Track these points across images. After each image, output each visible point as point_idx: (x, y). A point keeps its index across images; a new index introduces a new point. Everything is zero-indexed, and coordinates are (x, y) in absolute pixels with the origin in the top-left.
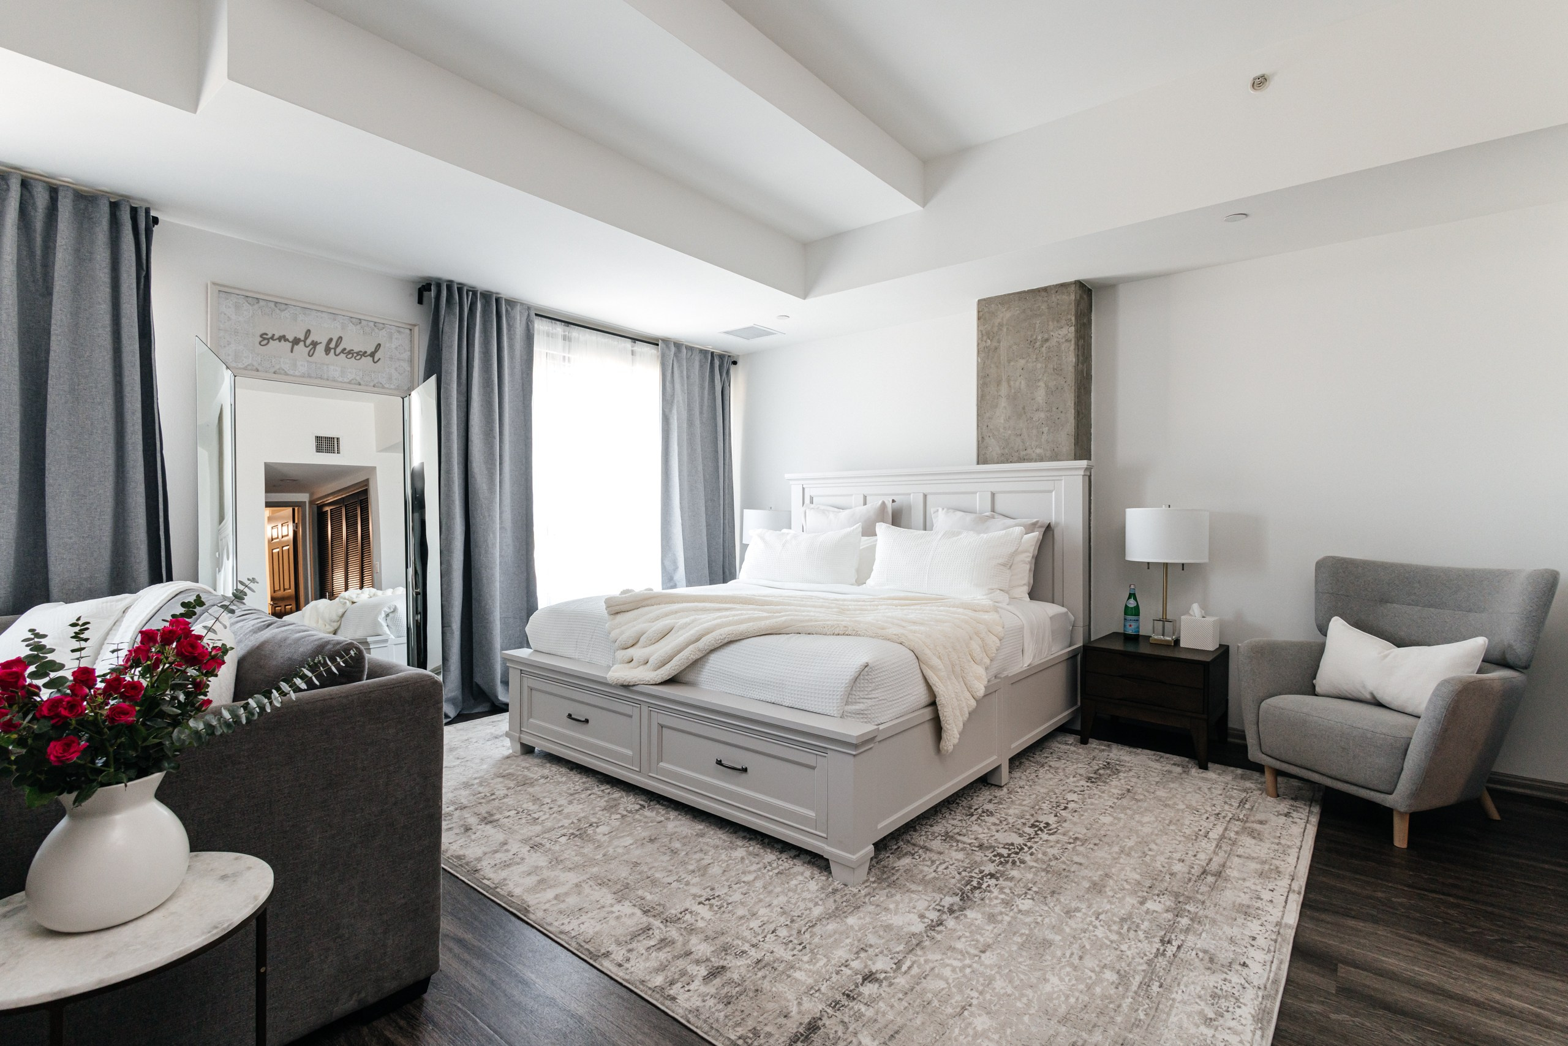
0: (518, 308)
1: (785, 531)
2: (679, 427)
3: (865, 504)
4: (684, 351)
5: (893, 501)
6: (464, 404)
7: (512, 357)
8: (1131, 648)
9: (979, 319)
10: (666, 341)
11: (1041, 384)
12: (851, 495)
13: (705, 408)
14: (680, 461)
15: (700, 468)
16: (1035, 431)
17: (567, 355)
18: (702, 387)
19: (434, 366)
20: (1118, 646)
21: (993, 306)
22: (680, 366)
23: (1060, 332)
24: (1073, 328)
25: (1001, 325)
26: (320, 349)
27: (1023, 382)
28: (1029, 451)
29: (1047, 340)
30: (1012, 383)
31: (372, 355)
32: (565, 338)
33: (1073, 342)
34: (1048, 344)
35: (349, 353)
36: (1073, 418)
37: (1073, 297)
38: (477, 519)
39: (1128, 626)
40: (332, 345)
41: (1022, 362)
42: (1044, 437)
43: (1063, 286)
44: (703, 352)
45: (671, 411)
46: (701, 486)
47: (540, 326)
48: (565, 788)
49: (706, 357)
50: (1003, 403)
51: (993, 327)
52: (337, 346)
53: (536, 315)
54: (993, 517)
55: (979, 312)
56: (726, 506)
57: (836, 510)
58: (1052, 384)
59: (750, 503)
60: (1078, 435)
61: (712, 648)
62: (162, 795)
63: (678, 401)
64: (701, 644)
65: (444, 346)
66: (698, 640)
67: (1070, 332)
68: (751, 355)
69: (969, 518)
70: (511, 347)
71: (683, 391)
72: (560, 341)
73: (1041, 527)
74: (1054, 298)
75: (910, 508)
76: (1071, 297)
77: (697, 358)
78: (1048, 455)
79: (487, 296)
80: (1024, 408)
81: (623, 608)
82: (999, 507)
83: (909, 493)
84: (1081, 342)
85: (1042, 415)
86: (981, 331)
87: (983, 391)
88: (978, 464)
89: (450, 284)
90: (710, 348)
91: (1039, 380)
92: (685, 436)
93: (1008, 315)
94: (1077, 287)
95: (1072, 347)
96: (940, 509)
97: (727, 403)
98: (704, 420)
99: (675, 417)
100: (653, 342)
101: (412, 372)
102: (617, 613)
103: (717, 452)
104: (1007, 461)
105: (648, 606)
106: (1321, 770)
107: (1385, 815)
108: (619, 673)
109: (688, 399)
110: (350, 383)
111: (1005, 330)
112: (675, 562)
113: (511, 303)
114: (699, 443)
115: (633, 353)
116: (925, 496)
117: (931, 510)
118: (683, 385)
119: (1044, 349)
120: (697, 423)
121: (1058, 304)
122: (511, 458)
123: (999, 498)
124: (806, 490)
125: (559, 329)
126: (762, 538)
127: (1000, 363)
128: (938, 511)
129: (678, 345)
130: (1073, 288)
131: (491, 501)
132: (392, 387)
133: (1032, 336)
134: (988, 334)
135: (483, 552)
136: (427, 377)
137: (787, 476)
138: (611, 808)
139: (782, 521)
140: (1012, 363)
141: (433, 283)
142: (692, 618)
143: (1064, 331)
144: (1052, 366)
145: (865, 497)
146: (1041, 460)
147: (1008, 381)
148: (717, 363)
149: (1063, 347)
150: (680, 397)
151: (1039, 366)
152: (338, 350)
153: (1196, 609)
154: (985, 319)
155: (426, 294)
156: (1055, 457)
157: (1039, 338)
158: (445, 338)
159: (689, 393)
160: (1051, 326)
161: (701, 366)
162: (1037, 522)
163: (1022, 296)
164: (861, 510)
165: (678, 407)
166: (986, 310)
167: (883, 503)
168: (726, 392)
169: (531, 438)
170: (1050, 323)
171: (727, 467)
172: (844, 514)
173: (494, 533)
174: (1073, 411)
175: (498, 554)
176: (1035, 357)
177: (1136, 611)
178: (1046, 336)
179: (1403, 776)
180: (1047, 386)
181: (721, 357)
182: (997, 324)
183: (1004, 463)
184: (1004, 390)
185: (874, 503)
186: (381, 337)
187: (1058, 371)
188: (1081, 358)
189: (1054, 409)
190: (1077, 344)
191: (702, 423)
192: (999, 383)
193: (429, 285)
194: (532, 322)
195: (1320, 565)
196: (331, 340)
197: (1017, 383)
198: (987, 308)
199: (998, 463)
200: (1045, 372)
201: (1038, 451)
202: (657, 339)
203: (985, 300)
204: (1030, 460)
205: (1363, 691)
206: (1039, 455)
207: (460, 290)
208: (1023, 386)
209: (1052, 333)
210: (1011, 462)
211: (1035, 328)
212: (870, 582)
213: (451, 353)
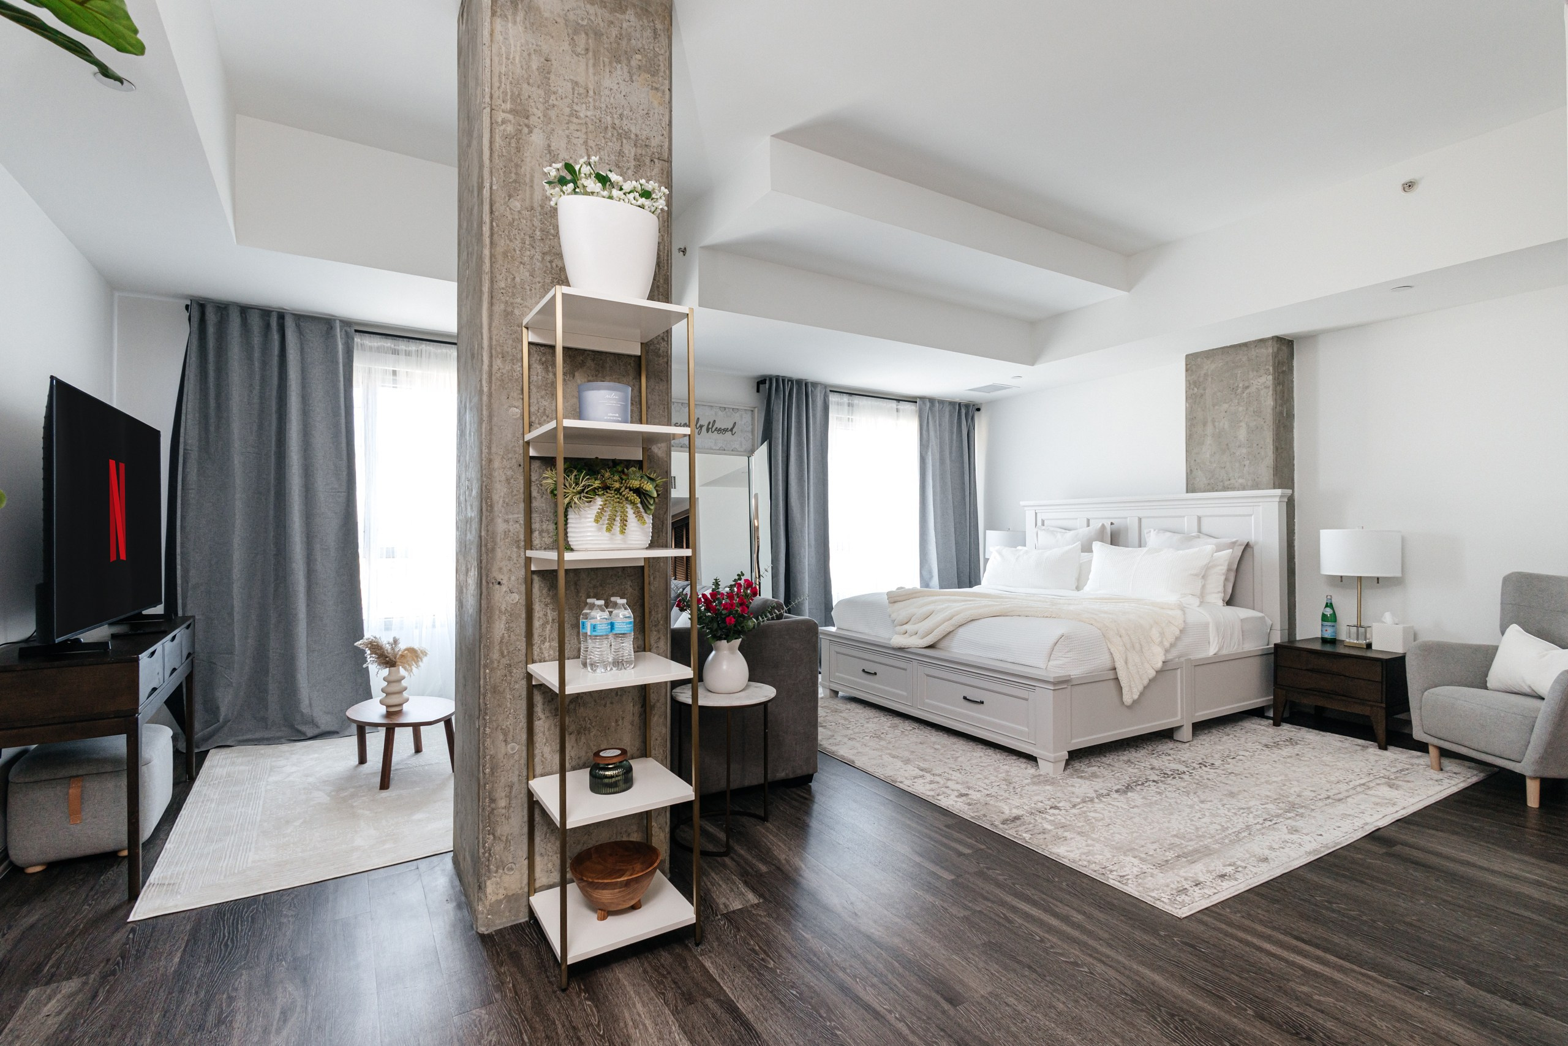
0: (819, 389)
1: (1019, 548)
2: (933, 466)
3: (1088, 525)
4: (937, 405)
5: (1112, 524)
6: (785, 458)
7: (815, 423)
8: (1328, 648)
9: (1187, 370)
10: (922, 398)
11: (1243, 424)
12: (1076, 519)
13: (954, 448)
14: (934, 492)
15: (950, 497)
16: (1237, 465)
17: (850, 417)
18: (951, 433)
19: (767, 435)
20: (1317, 646)
21: (1199, 359)
22: (934, 417)
23: (1259, 380)
24: (1270, 377)
25: (1206, 375)
26: (704, 429)
27: (1226, 423)
28: (1233, 481)
29: (1247, 387)
30: (1217, 424)
31: (731, 430)
32: (849, 405)
33: (1271, 388)
34: (1248, 391)
35: (719, 430)
36: (1271, 452)
37: (1270, 350)
38: (794, 538)
39: (1324, 631)
40: (710, 426)
41: (1226, 406)
42: (1246, 469)
43: (1262, 341)
44: (952, 404)
45: (926, 453)
46: (951, 512)
47: (833, 398)
48: (863, 715)
49: (954, 408)
50: (1209, 441)
51: (1199, 377)
52: (713, 426)
53: (831, 391)
54: (1199, 537)
55: (1186, 365)
56: (972, 528)
57: (1064, 531)
58: (1253, 424)
59: (991, 526)
60: (1277, 467)
61: (959, 624)
62: (741, 649)
63: (932, 445)
64: (953, 621)
65: (774, 420)
66: (951, 619)
67: (1268, 380)
68: (992, 403)
69: (1177, 537)
70: (814, 416)
71: (936, 437)
72: (846, 407)
73: (1241, 545)
74: (1253, 353)
75: (1126, 529)
76: (1269, 350)
77: (947, 409)
78: (1249, 484)
79: (799, 382)
80: (1227, 445)
81: (898, 599)
82: (1204, 529)
83: (1126, 517)
84: (1279, 388)
85: (1244, 451)
86: (1189, 381)
87: (1190, 431)
88: (1187, 492)
89: (777, 378)
90: (957, 400)
91: (1241, 421)
92: (938, 472)
93: (1213, 366)
94: (1274, 342)
95: (1270, 393)
96: (1152, 530)
97: (972, 443)
98: (953, 458)
99: (930, 458)
100: (912, 400)
101: (753, 439)
102: (895, 602)
103: (964, 483)
104: (1213, 490)
105: (915, 598)
106: (1466, 744)
107: (1519, 781)
108: (898, 640)
109: (940, 442)
110: (719, 450)
111: (1210, 379)
112: (930, 572)
113: (815, 385)
114: (949, 476)
115: (897, 410)
116: (1140, 520)
117: (1145, 531)
118: (936, 431)
119: (1245, 395)
120: (948, 461)
121: (1257, 357)
122: (814, 496)
123: (1204, 521)
124: (1038, 515)
125: (845, 399)
126: (1000, 553)
127: (1206, 407)
128: (1150, 531)
129: (932, 400)
130: (1270, 342)
131: (803, 525)
132: (742, 450)
133: (1234, 384)
134: (1195, 383)
135: (798, 561)
136: (762, 443)
137: (1022, 503)
138: (895, 727)
139: (1018, 540)
140: (1217, 407)
141: (768, 379)
142: (946, 605)
143: (1263, 380)
144: (1252, 409)
145: (1088, 520)
146: (1244, 489)
147: (1213, 421)
148: (963, 411)
149: (1262, 392)
150: (934, 442)
151: (1241, 409)
152: (713, 429)
153: (1388, 617)
154: (1192, 371)
155: (761, 386)
156: (1256, 486)
157: (1241, 385)
158: (775, 415)
159: (941, 439)
160: (1251, 375)
161: (951, 416)
162: (1237, 541)
163: (1225, 350)
164: (1084, 531)
165: (932, 450)
166: (1193, 363)
167: (1103, 525)
168: (971, 434)
169: (827, 480)
170: (1251, 373)
171: (972, 496)
172: (1070, 534)
173: (805, 549)
174: (1272, 447)
175: (807, 563)
176: (1237, 401)
177: (1334, 618)
178: (1246, 384)
179: (1530, 747)
180: (1248, 426)
181: (967, 406)
182: (1202, 375)
183: (1210, 491)
184: (1209, 429)
185: (1096, 525)
186: (736, 417)
187: (1258, 413)
188: (1279, 402)
189: (1255, 445)
190: (1275, 390)
191: (951, 461)
192: (1205, 424)
193: (765, 380)
194: (828, 396)
195: (1507, 580)
196: (710, 423)
197: (1221, 424)
198: (1193, 362)
199: (1204, 491)
200: (1246, 414)
201: (1241, 481)
202: (916, 397)
203: (1191, 355)
204: (1233, 489)
205: (1523, 684)
206: (1241, 485)
207: (783, 381)
208: (1226, 426)
209: (1252, 381)
210: (1217, 491)
211: (1236, 377)
212: (1087, 588)
213: (778, 425)
